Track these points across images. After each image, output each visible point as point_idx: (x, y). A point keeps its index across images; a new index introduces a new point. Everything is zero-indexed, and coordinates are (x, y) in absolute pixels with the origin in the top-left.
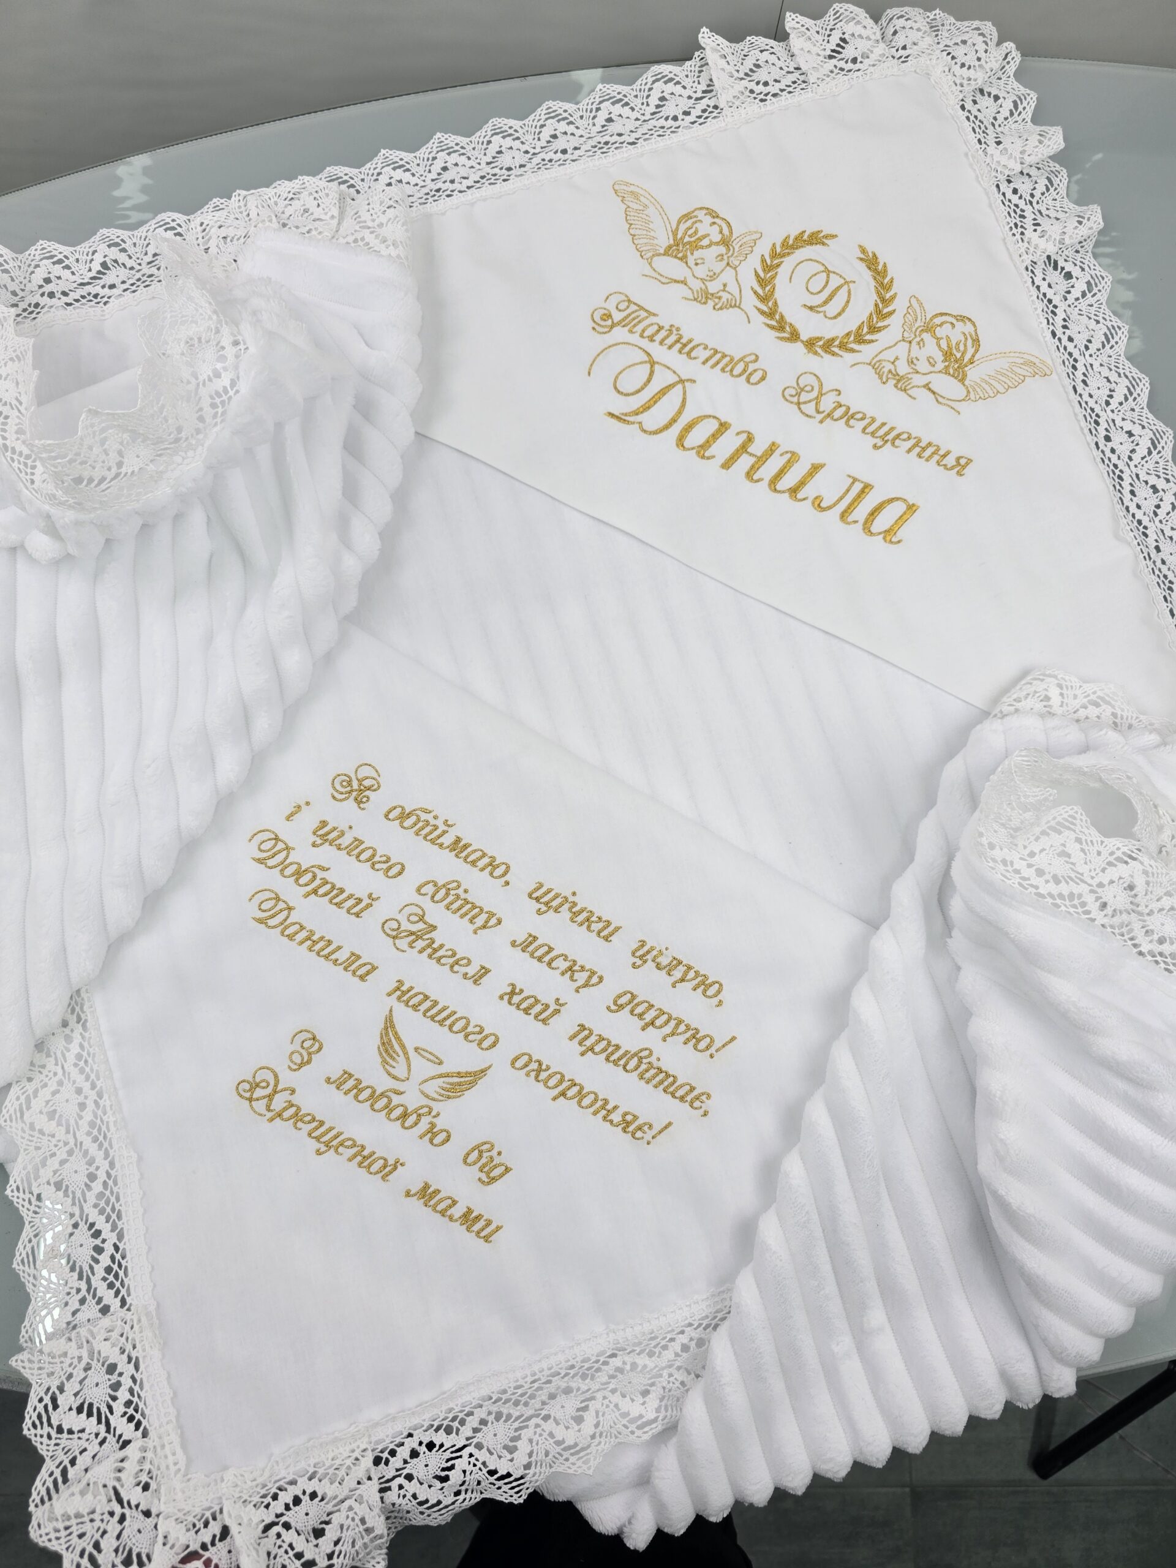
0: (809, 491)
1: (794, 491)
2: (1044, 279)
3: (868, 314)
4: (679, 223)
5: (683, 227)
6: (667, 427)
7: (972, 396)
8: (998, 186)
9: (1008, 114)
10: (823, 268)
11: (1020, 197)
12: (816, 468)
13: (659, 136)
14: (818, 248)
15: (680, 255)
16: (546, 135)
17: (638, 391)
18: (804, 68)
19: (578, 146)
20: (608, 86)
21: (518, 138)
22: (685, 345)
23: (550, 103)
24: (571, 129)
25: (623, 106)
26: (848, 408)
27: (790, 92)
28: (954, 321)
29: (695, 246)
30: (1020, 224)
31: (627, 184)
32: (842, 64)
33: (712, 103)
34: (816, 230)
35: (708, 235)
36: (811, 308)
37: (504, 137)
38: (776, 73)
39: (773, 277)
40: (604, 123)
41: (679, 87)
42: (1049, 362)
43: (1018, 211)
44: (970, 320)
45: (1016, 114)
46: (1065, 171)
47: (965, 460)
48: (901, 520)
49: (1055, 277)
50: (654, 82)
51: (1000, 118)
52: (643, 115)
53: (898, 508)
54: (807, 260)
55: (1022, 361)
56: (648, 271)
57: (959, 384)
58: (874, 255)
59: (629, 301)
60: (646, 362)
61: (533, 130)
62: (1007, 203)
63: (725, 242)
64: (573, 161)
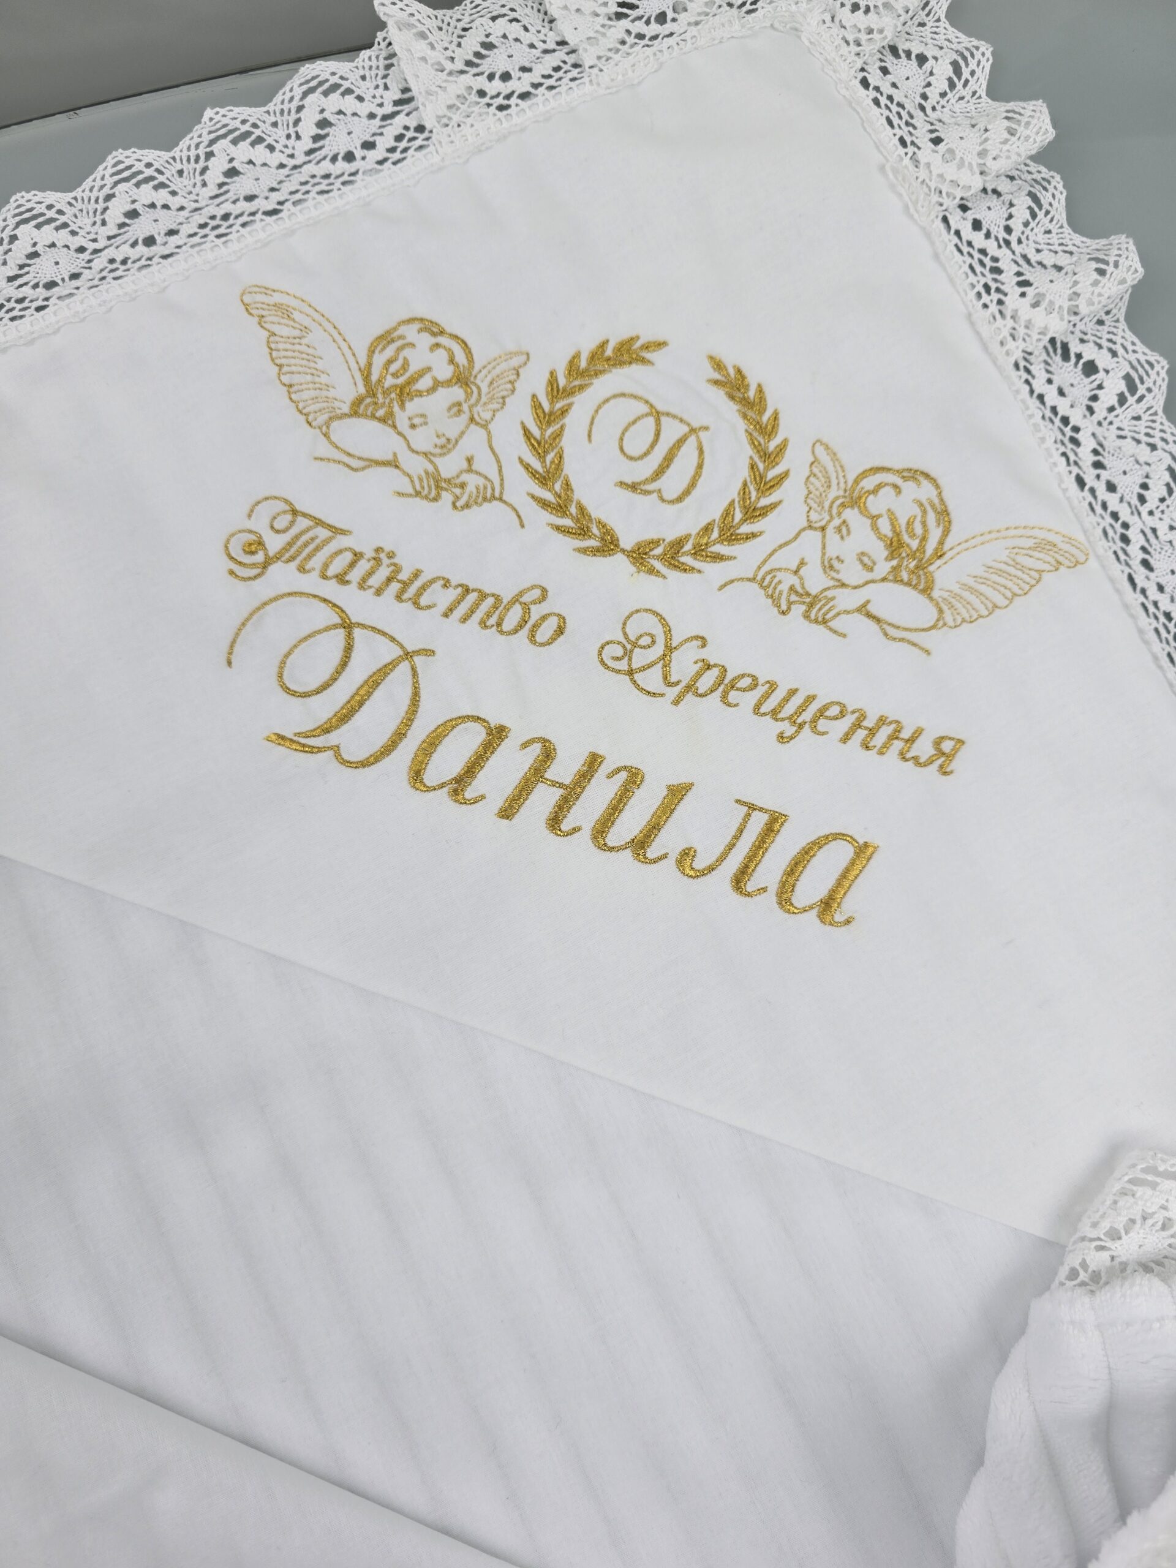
0: (668, 841)
1: (640, 845)
2: (1050, 381)
3: (739, 485)
4: (371, 352)
5: (379, 360)
6: (388, 749)
7: (948, 617)
8: (945, 220)
9: (945, 86)
10: (644, 409)
11: (988, 235)
12: (677, 793)
13: (322, 192)
14: (635, 370)
15: (380, 413)
16: (116, 211)
17: (325, 686)
18: (573, 41)
19: (174, 227)
20: (222, 111)
21: (65, 225)
22: (406, 585)
23: (120, 154)
24: (162, 196)
25: (253, 144)
26: (724, 670)
27: (551, 88)
28: (898, 481)
29: (404, 393)
30: (993, 286)
31: (267, 290)
32: (639, 27)
33: (412, 123)
34: (625, 335)
35: (429, 369)
36: (634, 487)
37: (38, 227)
38: (524, 55)
39: (558, 435)
40: (222, 179)
41: (350, 99)
42: (1081, 537)
43: (987, 261)
44: (927, 476)
45: (959, 85)
46: (1058, 177)
47: (952, 743)
48: (846, 879)
49: (1068, 373)
50: (305, 95)
51: (933, 94)
52: (292, 156)
53: (841, 854)
54: (615, 396)
55: (1030, 543)
56: (324, 449)
57: (922, 599)
58: (739, 371)
59: (295, 512)
60: (335, 626)
61: (92, 206)
62: (965, 249)
63: (462, 379)
64: (165, 257)
